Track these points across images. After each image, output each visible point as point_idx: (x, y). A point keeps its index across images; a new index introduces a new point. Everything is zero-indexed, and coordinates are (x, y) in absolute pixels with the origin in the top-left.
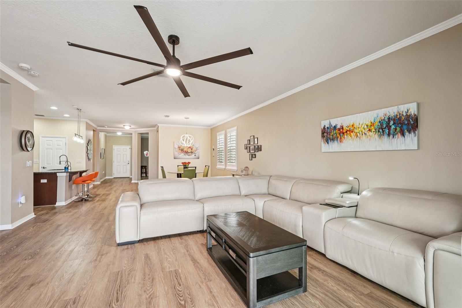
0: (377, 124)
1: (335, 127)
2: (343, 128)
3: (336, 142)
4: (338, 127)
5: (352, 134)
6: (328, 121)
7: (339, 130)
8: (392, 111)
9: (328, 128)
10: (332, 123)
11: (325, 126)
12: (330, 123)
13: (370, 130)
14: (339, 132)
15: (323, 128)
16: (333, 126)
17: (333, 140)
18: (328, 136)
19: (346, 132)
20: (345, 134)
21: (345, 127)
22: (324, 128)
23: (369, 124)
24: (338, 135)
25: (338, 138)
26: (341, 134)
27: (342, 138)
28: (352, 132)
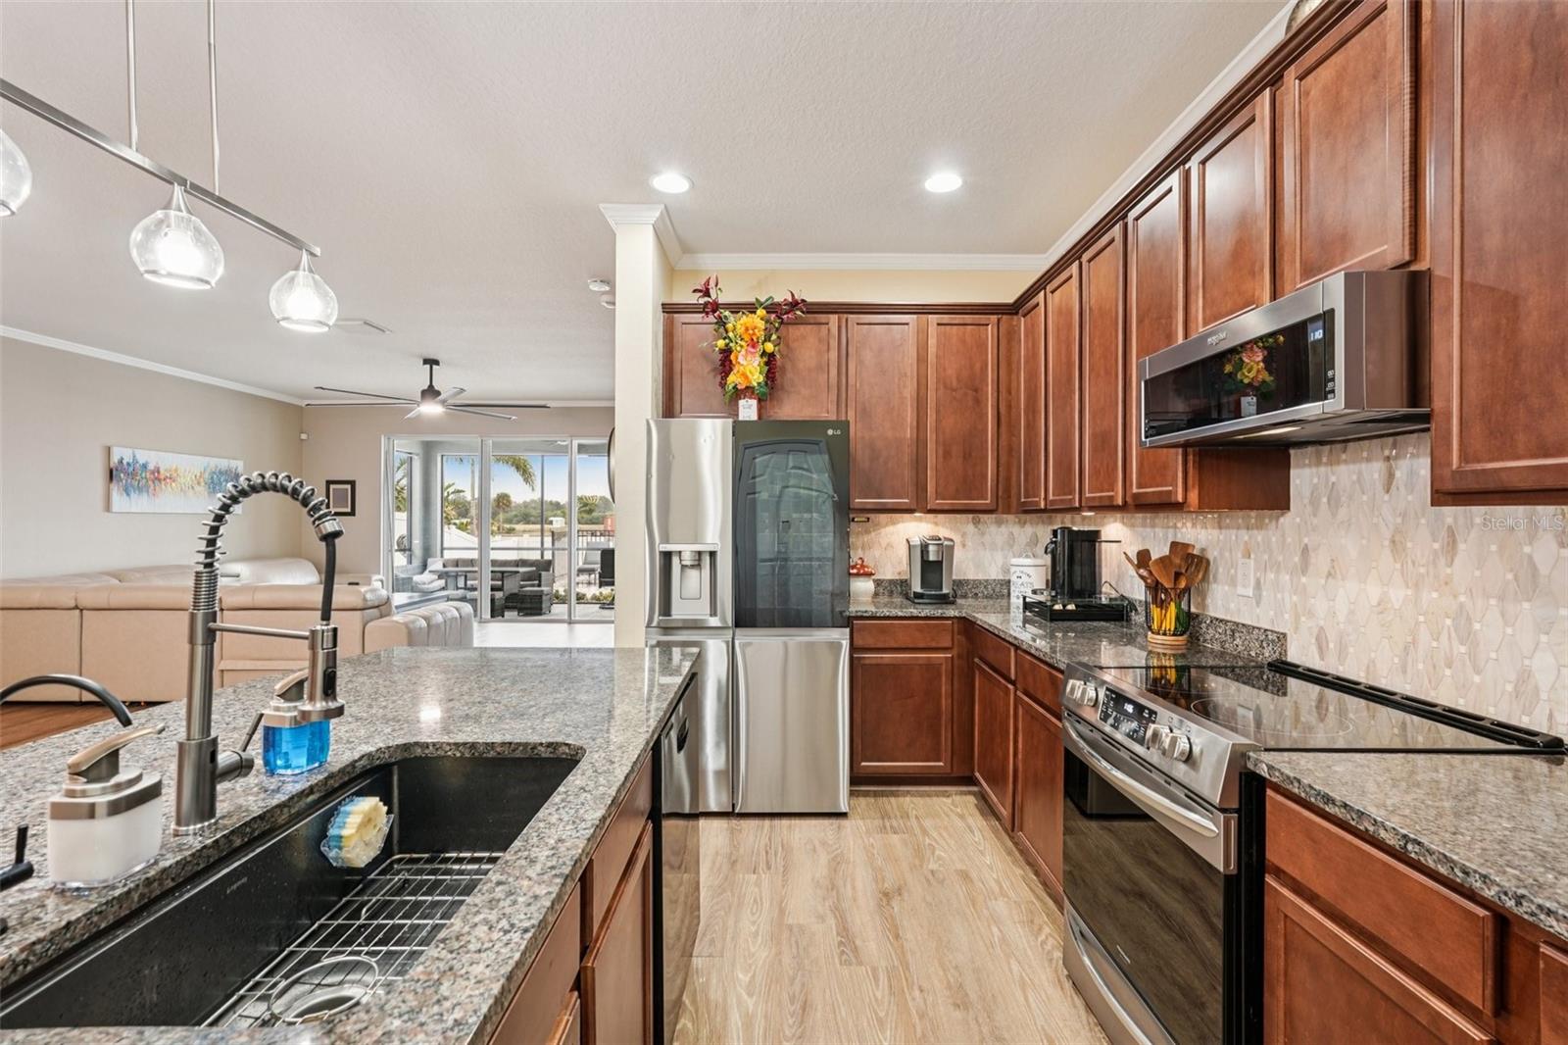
0: (206, 476)
1: (145, 466)
2: (159, 472)
3: (145, 494)
4: (151, 467)
5: (174, 484)
6: (130, 451)
7: (153, 473)
8: (223, 464)
9: (128, 464)
10: (138, 457)
11: (122, 459)
12: (134, 457)
13: (199, 483)
14: (152, 476)
15: (116, 461)
16: (141, 462)
17: (140, 490)
18: (129, 481)
19: (164, 479)
20: (163, 483)
21: (162, 471)
22: (121, 461)
23: (198, 474)
24: (150, 483)
25: (149, 487)
26: (156, 482)
27: (157, 488)
28: (174, 481)
